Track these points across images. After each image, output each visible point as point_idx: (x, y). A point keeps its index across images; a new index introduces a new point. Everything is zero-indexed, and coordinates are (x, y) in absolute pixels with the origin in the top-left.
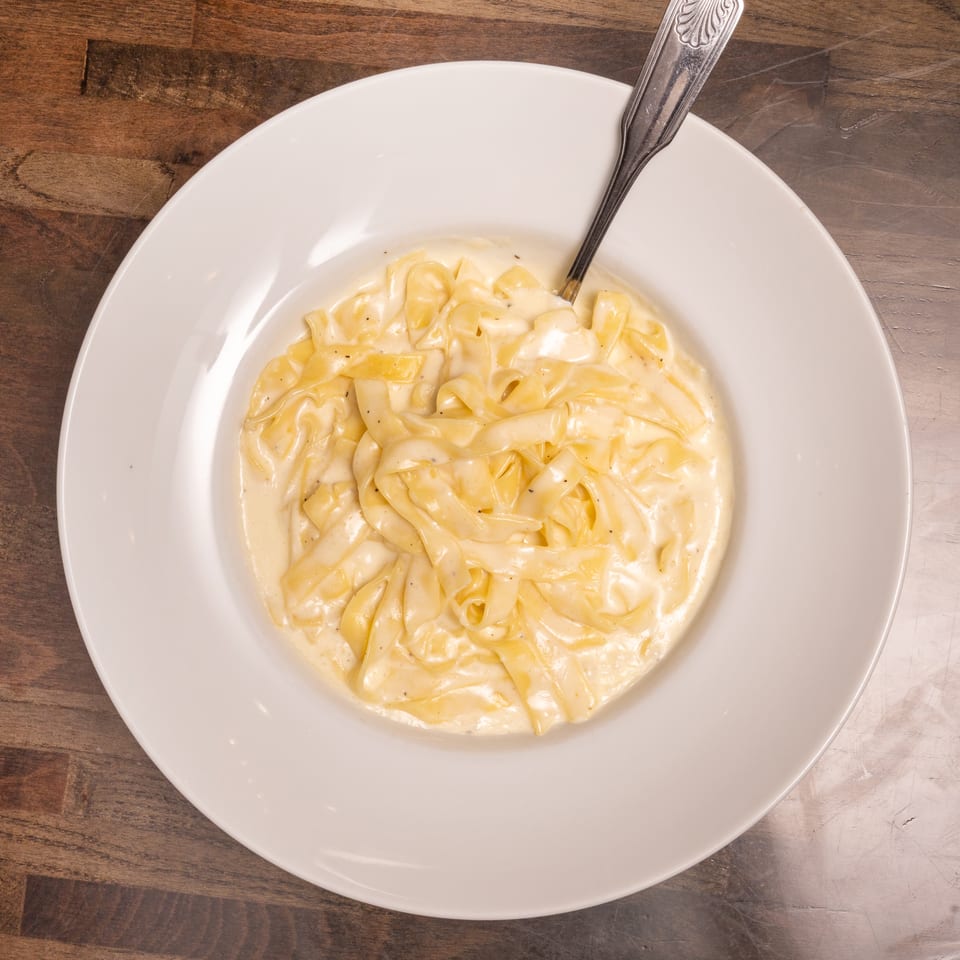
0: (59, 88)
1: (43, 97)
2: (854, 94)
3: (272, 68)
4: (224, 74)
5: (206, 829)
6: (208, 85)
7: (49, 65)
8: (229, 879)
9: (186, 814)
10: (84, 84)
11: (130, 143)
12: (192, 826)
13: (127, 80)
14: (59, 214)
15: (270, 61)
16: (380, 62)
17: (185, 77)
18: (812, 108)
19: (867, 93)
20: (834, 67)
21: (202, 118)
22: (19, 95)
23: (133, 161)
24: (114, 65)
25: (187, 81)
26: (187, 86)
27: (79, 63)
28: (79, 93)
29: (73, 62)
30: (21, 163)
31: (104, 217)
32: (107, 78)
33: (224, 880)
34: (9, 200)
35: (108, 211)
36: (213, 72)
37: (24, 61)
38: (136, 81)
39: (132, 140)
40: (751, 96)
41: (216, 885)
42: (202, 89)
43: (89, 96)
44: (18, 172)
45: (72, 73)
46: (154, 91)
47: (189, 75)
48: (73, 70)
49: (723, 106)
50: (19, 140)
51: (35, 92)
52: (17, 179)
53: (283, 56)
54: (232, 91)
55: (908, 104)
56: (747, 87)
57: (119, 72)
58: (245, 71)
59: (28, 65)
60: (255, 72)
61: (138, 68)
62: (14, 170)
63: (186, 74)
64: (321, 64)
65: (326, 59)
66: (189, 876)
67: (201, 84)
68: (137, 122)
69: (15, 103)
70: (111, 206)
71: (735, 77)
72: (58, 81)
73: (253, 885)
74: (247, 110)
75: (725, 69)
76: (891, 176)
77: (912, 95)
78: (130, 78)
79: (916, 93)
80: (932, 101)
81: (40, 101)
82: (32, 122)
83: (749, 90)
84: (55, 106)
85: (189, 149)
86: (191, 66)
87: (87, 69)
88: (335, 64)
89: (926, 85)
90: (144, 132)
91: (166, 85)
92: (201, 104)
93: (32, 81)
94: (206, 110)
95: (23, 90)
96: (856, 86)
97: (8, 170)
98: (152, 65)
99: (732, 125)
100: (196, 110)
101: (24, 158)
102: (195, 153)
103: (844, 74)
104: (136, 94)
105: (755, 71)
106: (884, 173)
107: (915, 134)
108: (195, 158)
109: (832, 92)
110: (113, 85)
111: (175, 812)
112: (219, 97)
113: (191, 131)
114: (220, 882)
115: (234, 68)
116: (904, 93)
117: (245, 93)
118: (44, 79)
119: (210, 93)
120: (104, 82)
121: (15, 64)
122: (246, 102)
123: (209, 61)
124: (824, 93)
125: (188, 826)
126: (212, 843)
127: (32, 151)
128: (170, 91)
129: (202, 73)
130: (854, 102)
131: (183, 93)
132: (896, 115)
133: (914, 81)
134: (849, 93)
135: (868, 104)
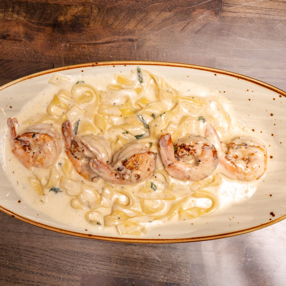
2: (231, 12)
3: (33, 6)
4: (17, 8)
5: (13, 265)
6: (12, 12)
8: (21, 281)
9: (6, 260)
12: (8, 264)
15: (32, 4)
16: (70, 3)
18: (216, 17)
19: (235, 11)
20: (224, 3)
21: (10, 23)
26: (5, 12)
33: (19, 282)
36: (13, 8)
40: (195, 13)
41: (17, 284)
42: (9, 14)
47: (5, 9)
49: (186, 16)
53: (37, 2)
54: (20, 14)
55: (248, 15)
56: (194, 10)
58: (24, 7)
60: (27, 7)
63: (4, 8)
64: (50, 4)
65: (51, 2)
66: (7, 281)
67: (9, 12)
71: (190, 6)
73: (29, 284)
74: (25, 20)
75: (187, 4)
76: (243, 39)
79: (251, 11)
80: (257, 13)
83: (195, 11)
85: (5, 34)
86: (6, 6)
88: (54, 4)
89: (254, 8)
92: (9, 19)
94: (11, 20)
96: (231, 9)
99: (189, 23)
100: (8, 21)
102: (8, 35)
103: (227, 5)
105: (197, 4)
106: (240, 38)
107: (251, 25)
108: (8, 37)
109: (223, 11)
111: (3, 259)
112: (15, 16)
113: (6, 28)
114: (18, 283)
115: (20, 6)
116: (247, 11)
117: (24, 15)
119: (12, 15)
122: (25, 17)
123: (12, 4)
124: (220, 11)
125: (7, 264)
126: (15, 270)
129: (10, 8)
130: (230, 15)
131: (3, 15)
132: (245, 18)
133: (251, 7)
134: (229, 11)
135: (235, 15)
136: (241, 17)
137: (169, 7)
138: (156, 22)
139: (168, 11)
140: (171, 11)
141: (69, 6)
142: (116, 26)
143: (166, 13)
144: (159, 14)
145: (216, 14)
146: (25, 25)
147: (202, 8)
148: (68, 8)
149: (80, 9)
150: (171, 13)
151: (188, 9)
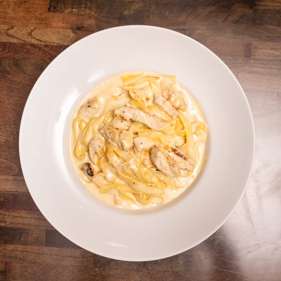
0: (42, 10)
1: (38, 13)
2: (262, 5)
3: (102, 3)
4: (89, 5)
6: (84, 8)
7: (39, 4)
10: (49, 9)
11: (63, 25)
13: (61, 7)
14: (44, 45)
17: (78, 6)
18: (251, 9)
19: (265, 5)
21: (83, 17)
22: (31, 12)
23: (65, 30)
24: (58, 3)
25: (79, 7)
26: (79, 8)
27: (47, 3)
28: (48, 11)
29: (46, 3)
30: (33, 31)
31: (57, 46)
32: (56, 7)
34: (30, 42)
35: (58, 44)
36: (86, 4)
37: (32, 3)
38: (64, 7)
39: (64, 24)
40: (234, 7)
42: (83, 9)
43: (51, 12)
44: (32, 34)
45: (46, 6)
46: (69, 10)
47: (79, 5)
48: (46, 5)
49: (227, 10)
50: (32, 25)
51: (35, 11)
52: (32, 36)
54: (91, 9)
55: (276, 7)
56: (233, 4)
57: (59, 5)
58: (95, 4)
59: (33, 4)
60: (97, 4)
61: (65, 4)
62: (31, 34)
67: (82, 8)
68: (65, 19)
69: (30, 15)
70: (59, 43)
71: (230, 1)
72: (42, 8)
74: (96, 14)
76: (272, 27)
77: (277, 5)
78: (62, 7)
81: (37, 14)
82: (35, 20)
83: (234, 5)
84: (42, 15)
85: (80, 26)
86: (80, 3)
87: (50, 4)
90: (67, 22)
91: (73, 8)
92: (83, 13)
93: (34, 8)
94: (84, 15)
95: (32, 11)
96: (262, 3)
97: (29, 34)
98: (68, 3)
99: (229, 15)
100: (82, 15)
101: (33, 30)
102: (82, 27)
104: (64, 11)
106: (271, 26)
107: (279, 16)
108: (82, 28)
109: (256, 5)
110: (58, 9)
112: (88, 11)
113: (80, 21)
115: (92, 3)
116: (275, 5)
117: (95, 10)
118: (38, 7)
119: (85, 10)
120: (55, 8)
121: (29, 4)
122: (95, 12)
123: (85, 1)
124: (254, 5)
127: (36, 28)
128: (74, 10)
129: (83, 5)
130: (262, 8)
131: (78, 10)
132: (273, 11)
133: (278, 1)
134: (261, 5)
135: (266, 8)
136: (270, 10)
137: (213, 2)
138: (203, 14)
139: (212, 5)
140: (215, 5)
141: (132, 2)
142: (171, 18)
143: (211, 7)
144: (205, 8)
145: (251, 7)
146: (96, 19)
147: (239, 3)
148: (131, 4)
149: (141, 4)
150: (214, 7)
151: (228, 3)
